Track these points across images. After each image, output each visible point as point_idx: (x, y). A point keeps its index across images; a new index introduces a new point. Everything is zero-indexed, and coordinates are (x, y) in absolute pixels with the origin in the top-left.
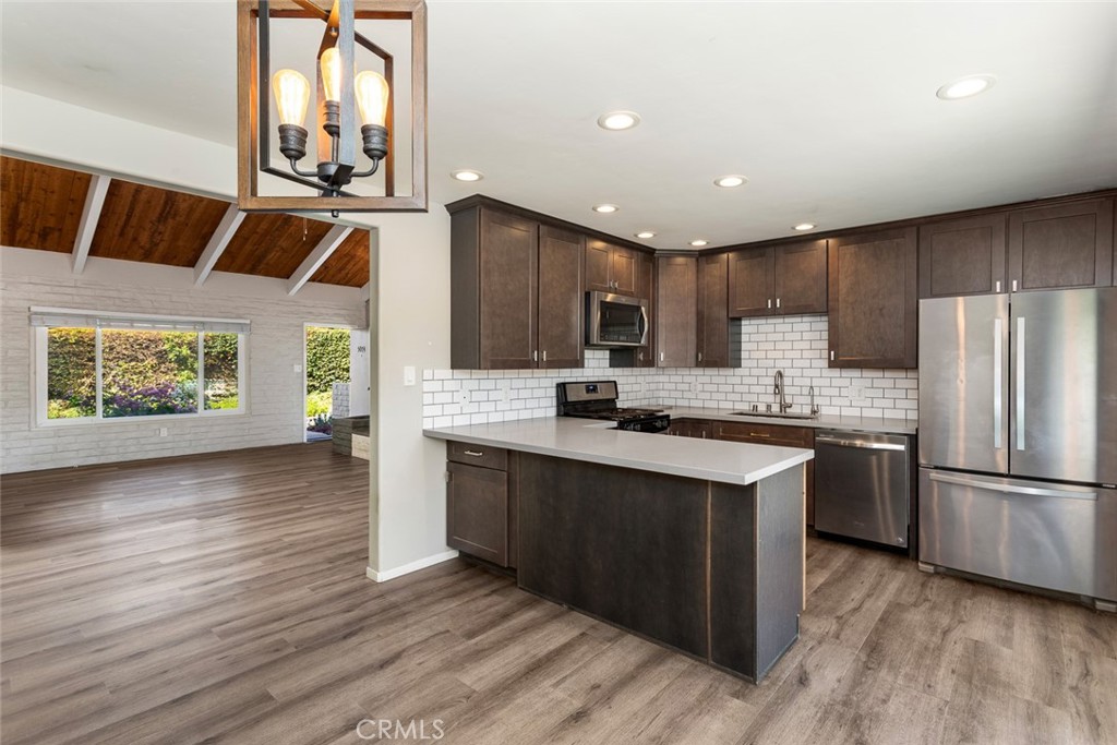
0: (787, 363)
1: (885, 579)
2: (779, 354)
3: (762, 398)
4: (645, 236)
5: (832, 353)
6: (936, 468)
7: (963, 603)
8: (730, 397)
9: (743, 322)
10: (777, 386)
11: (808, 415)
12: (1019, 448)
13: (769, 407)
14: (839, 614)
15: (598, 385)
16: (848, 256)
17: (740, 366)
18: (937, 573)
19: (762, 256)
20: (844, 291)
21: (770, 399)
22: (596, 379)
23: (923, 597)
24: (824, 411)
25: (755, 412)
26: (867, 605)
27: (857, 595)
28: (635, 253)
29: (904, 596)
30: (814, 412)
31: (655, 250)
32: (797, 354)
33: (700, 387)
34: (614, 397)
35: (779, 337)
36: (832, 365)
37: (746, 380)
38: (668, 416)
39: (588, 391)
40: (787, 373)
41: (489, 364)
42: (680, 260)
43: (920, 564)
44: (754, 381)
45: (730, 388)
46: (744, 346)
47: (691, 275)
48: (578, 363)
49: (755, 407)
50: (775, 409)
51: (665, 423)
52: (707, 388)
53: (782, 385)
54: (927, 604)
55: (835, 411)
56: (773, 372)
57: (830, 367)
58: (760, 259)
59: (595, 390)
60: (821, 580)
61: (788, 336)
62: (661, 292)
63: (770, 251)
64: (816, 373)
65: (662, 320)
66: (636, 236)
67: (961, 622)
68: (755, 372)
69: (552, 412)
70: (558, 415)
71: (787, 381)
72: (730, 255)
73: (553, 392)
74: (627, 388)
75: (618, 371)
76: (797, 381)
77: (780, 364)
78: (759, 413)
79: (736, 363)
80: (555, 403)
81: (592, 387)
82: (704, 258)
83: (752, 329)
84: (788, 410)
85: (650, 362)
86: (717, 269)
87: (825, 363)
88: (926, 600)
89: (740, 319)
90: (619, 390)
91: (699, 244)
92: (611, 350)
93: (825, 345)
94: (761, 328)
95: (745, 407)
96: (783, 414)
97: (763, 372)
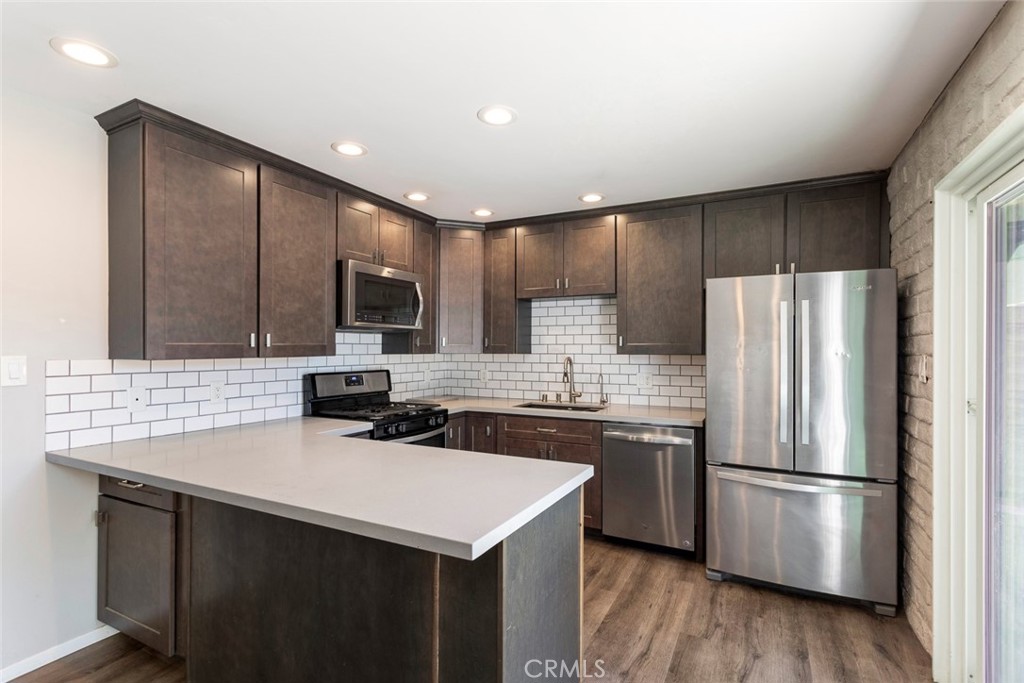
0: (577, 349)
1: (674, 596)
2: (569, 340)
3: (553, 387)
4: (417, 199)
5: (621, 338)
6: (724, 465)
7: (754, 624)
8: (520, 385)
9: (534, 304)
10: (566, 374)
11: (598, 405)
12: (804, 442)
13: (559, 396)
14: (625, 666)
15: (364, 375)
16: (636, 233)
17: (530, 353)
18: (724, 580)
19: (551, 230)
20: (633, 271)
21: (560, 387)
22: (364, 368)
23: (714, 621)
24: (614, 400)
25: (544, 403)
26: (655, 646)
27: (644, 629)
28: (410, 220)
29: (694, 622)
30: (603, 402)
31: (436, 219)
32: (587, 340)
33: (488, 376)
34: (387, 389)
35: (569, 320)
36: (621, 351)
37: (536, 368)
38: (446, 411)
39: (349, 382)
40: (577, 359)
41: (163, 353)
42: (467, 234)
43: (708, 572)
44: (544, 368)
45: (519, 376)
46: (534, 331)
47: (476, 250)
48: (328, 349)
49: (545, 397)
50: (565, 398)
51: (440, 420)
52: (498, 376)
53: (572, 373)
54: (719, 632)
55: (623, 400)
56: (562, 359)
57: (618, 353)
58: (548, 234)
59: (359, 381)
60: (606, 609)
61: (578, 320)
62: (444, 268)
63: (558, 226)
64: (605, 359)
65: (444, 299)
66: (405, 196)
67: (756, 657)
68: (545, 358)
69: (298, 411)
70: (305, 415)
71: (577, 368)
72: (518, 229)
73: (299, 386)
74: (406, 377)
75: (395, 358)
76: (587, 369)
77: (570, 350)
78: (549, 403)
79: (526, 348)
80: (300, 400)
81: (353, 378)
82: (491, 232)
83: (544, 312)
84: (577, 399)
85: (429, 348)
86: (503, 245)
87: (614, 349)
88: (718, 625)
89: (529, 301)
90: (393, 381)
91: (484, 214)
92: (383, 334)
93: (614, 330)
94: (552, 312)
95: (534, 397)
96: (573, 404)
97: (553, 358)
